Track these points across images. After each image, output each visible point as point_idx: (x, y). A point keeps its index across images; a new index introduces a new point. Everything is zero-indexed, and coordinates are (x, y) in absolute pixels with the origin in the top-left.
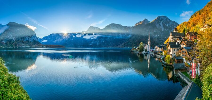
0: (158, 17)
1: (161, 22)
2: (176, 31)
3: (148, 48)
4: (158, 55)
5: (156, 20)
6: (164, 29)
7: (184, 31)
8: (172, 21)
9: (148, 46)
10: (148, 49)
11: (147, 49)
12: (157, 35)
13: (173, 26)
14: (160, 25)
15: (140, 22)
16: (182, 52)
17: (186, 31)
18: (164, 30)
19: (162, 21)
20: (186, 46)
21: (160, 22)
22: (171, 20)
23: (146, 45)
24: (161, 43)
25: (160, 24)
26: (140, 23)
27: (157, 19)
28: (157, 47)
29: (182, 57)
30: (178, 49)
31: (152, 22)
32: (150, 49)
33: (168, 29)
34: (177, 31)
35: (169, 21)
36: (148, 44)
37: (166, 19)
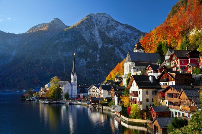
0: (87, 17)
1: (96, 27)
2: (140, 51)
3: (72, 89)
4: (104, 107)
5: (82, 23)
6: (103, 43)
7: (160, 48)
8: (122, 24)
9: (71, 85)
10: (72, 93)
11: (70, 93)
12: (86, 60)
13: (123, 36)
14: (93, 36)
15: (42, 25)
16: (166, 97)
17: (164, 49)
18: (103, 46)
19: (97, 25)
20: (174, 84)
21: (94, 27)
22: (119, 23)
23: (67, 84)
24: (95, 80)
25: (93, 32)
26: (42, 27)
27: (86, 21)
28: (94, 87)
29: (168, 108)
30: (154, 91)
31: (74, 28)
32: (76, 93)
33: (112, 43)
34: (143, 49)
35: (113, 23)
36: (72, 81)
37: (106, 19)
